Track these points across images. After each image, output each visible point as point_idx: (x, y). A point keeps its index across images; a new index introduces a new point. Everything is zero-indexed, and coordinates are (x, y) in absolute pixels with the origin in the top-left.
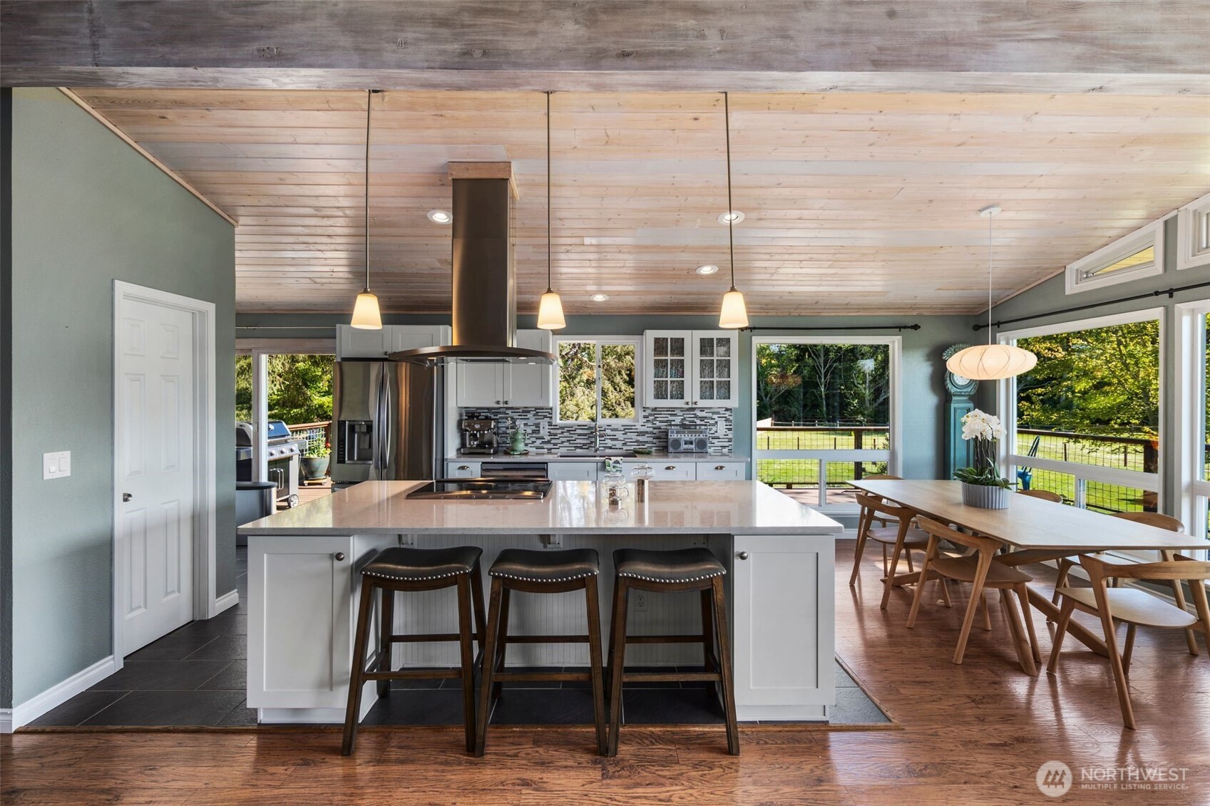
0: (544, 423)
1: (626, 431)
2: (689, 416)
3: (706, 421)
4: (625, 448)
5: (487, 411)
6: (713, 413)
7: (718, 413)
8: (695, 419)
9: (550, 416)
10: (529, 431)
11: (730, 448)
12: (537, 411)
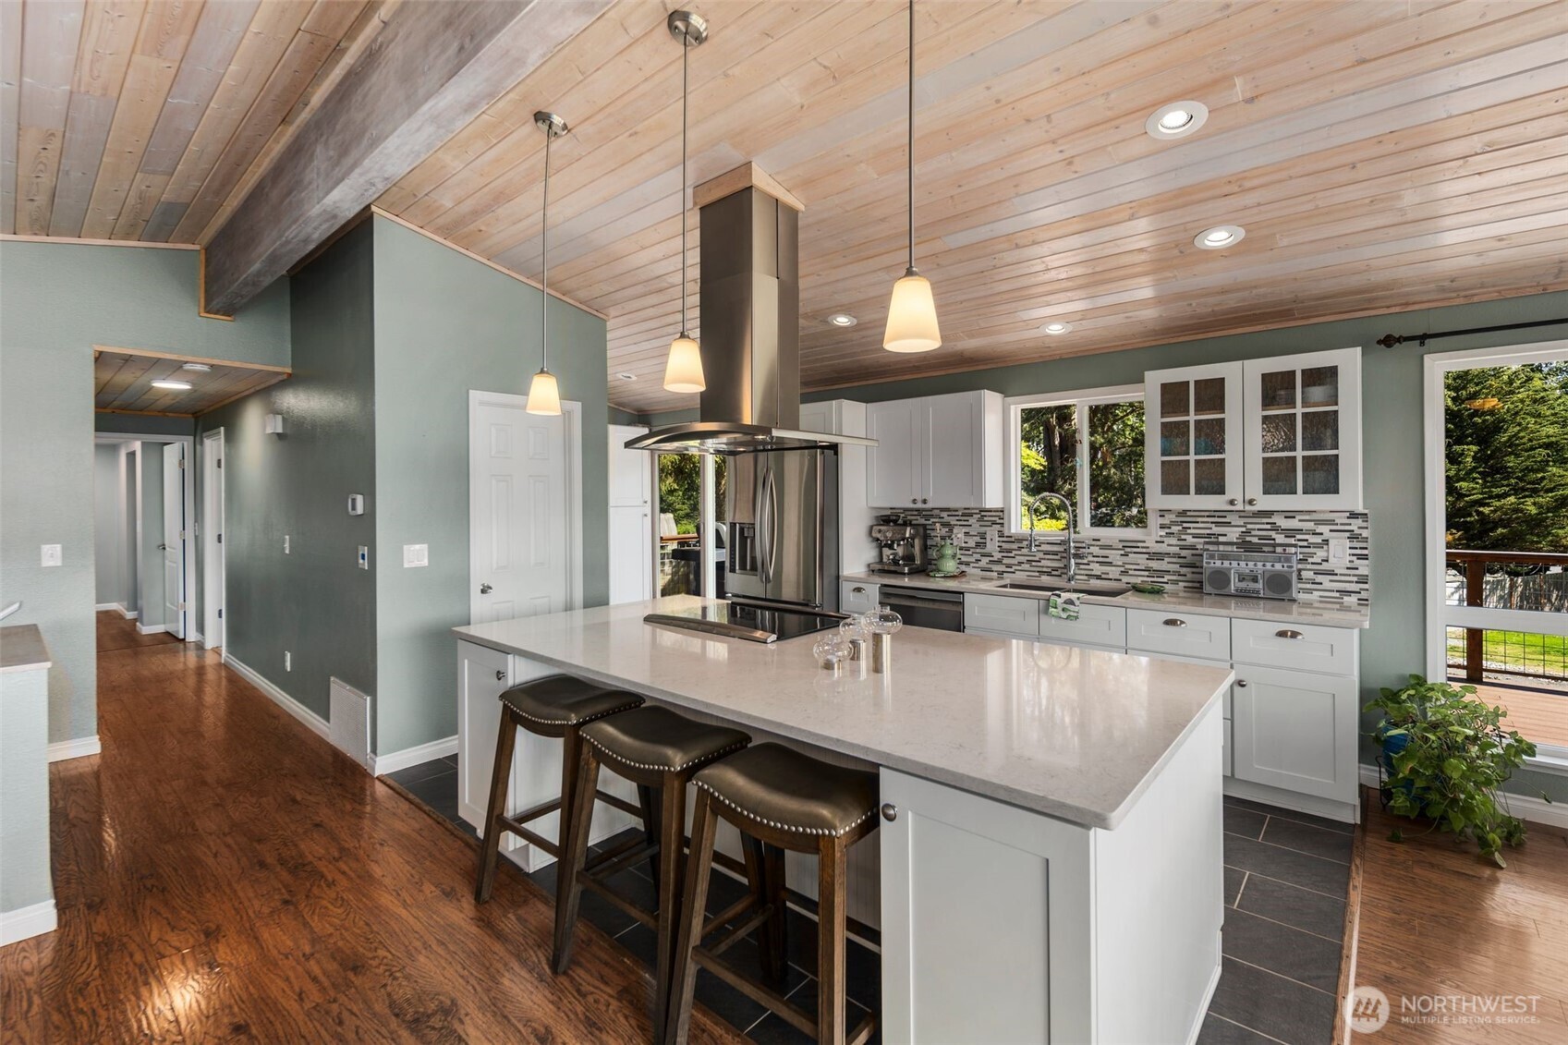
0: (992, 533)
1: (1129, 550)
2: (1258, 527)
3: (1299, 537)
4: (1125, 579)
5: (916, 513)
6: (1318, 522)
7: (1332, 522)
8: (1273, 534)
9: (1001, 521)
10: (972, 543)
11: (1364, 595)
12: (983, 513)
